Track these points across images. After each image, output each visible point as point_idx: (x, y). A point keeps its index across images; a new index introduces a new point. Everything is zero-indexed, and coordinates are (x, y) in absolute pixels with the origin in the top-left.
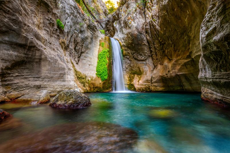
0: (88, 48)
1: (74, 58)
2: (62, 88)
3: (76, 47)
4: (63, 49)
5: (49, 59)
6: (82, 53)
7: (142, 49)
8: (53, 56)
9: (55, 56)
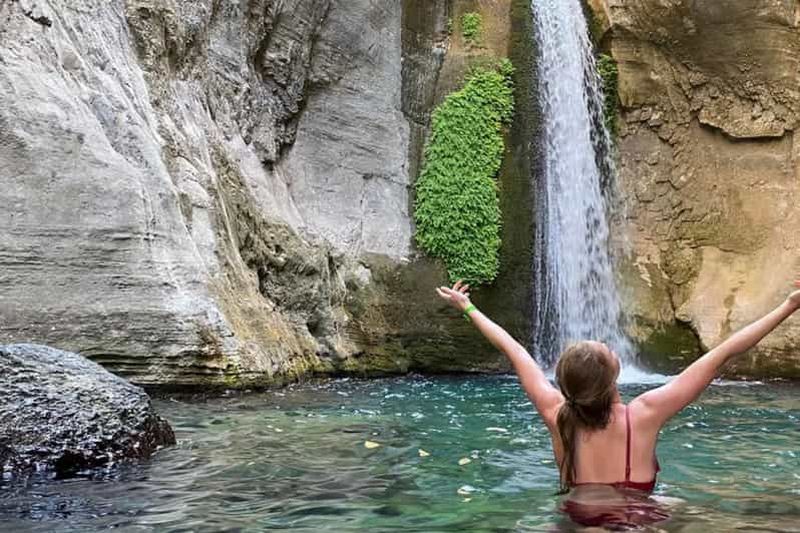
0: (357, 54)
1: (247, 124)
2: (97, 336)
3: (264, 45)
4: (149, 62)
5: (20, 133)
6: (312, 88)
7: (758, 52)
8: (48, 108)
9: (66, 107)
